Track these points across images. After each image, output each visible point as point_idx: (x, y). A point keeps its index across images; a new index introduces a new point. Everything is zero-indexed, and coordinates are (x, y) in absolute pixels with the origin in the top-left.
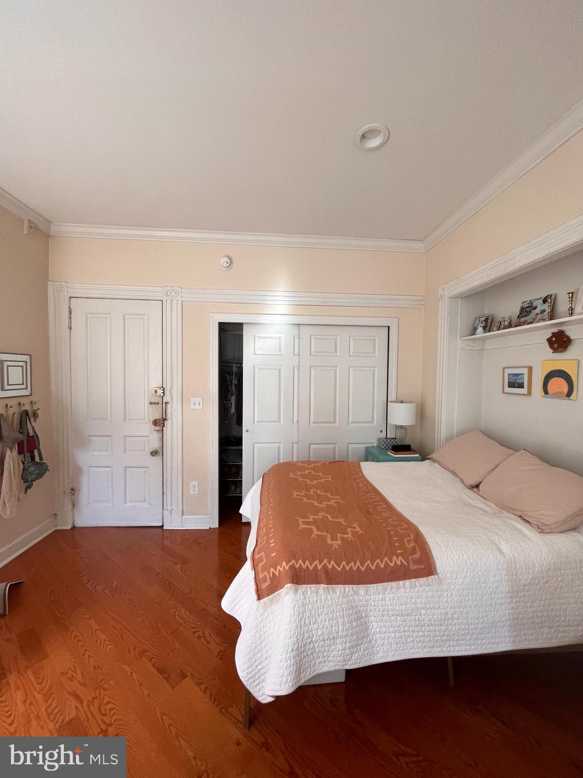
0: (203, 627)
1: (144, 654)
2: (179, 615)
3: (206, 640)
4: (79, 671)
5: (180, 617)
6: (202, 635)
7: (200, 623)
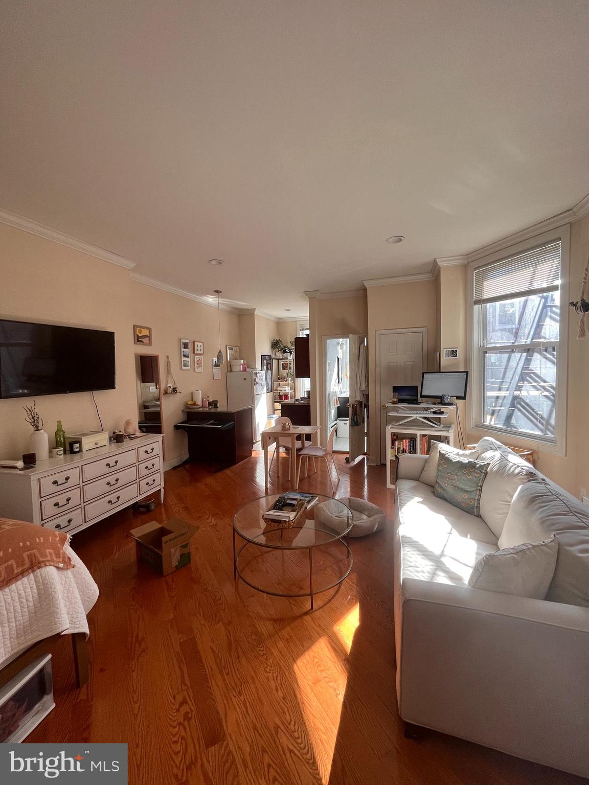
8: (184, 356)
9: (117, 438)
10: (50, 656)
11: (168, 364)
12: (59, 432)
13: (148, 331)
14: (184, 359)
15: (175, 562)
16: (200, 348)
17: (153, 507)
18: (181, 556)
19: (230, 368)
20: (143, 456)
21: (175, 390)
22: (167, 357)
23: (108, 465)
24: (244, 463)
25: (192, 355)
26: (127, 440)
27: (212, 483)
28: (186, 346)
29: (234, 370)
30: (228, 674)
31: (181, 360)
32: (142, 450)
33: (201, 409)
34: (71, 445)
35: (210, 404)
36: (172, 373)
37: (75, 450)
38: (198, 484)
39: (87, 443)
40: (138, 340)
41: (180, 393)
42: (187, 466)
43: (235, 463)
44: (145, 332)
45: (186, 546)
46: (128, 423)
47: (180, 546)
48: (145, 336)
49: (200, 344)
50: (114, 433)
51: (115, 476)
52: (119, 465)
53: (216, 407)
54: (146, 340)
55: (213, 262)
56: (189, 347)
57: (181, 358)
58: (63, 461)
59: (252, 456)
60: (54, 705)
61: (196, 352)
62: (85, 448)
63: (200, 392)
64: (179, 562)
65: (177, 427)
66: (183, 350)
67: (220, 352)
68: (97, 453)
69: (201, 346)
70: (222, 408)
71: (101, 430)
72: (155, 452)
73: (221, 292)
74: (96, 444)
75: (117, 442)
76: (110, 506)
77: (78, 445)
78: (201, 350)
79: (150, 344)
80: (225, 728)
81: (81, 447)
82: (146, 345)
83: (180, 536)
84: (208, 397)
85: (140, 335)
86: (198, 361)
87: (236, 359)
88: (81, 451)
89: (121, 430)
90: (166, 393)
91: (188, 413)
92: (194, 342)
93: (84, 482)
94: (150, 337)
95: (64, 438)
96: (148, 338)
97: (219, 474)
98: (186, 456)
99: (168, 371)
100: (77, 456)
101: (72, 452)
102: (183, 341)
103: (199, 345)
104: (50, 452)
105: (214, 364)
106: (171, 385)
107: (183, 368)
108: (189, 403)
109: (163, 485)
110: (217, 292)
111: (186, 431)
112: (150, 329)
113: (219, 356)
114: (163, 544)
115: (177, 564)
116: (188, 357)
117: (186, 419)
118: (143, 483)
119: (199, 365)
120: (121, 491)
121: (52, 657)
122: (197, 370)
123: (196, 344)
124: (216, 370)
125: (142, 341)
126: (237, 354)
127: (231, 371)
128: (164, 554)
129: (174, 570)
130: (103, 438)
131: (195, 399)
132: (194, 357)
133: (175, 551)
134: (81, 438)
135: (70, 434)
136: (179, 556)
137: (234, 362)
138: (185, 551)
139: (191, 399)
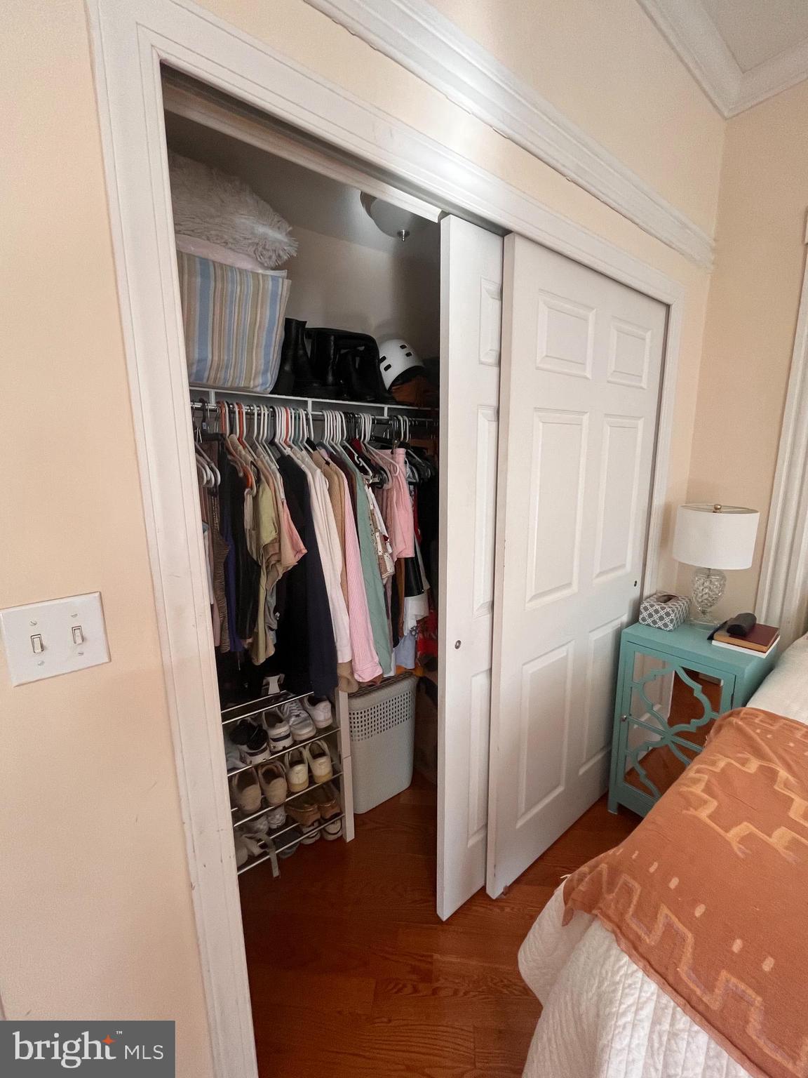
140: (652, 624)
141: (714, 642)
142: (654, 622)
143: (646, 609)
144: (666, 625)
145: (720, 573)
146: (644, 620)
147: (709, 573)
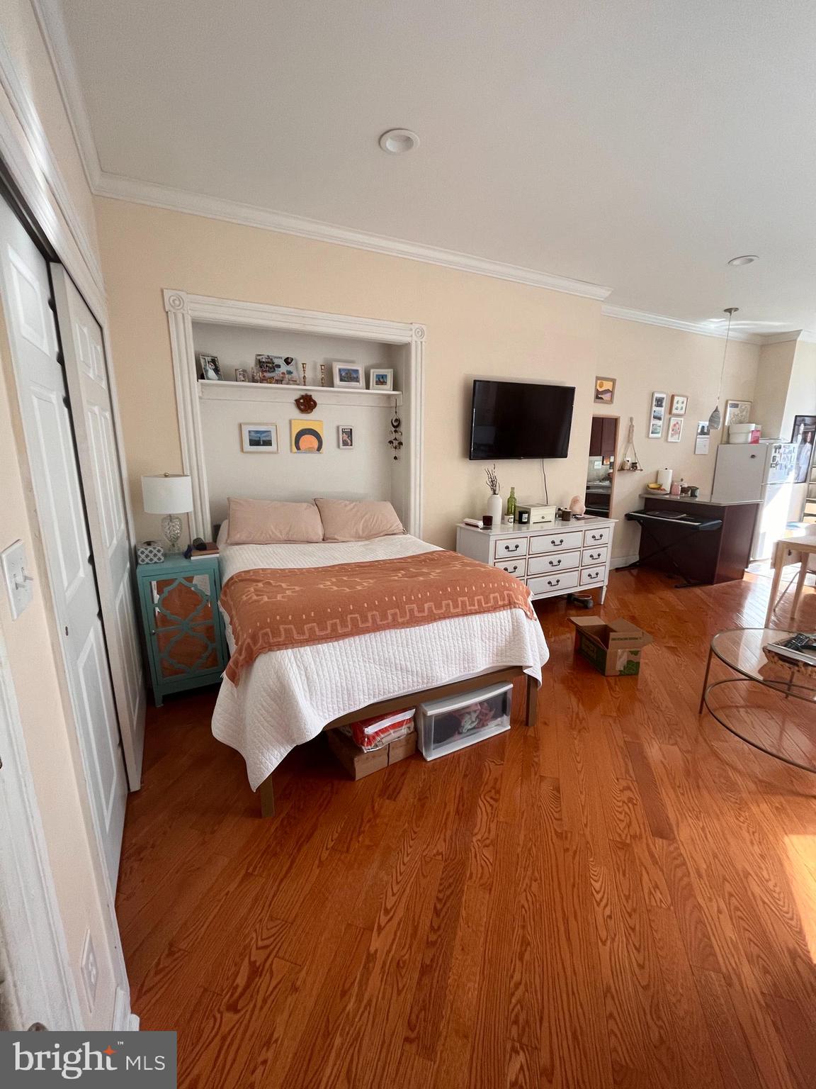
0: (482, 797)
1: (562, 833)
2: (487, 838)
3: (495, 784)
4: (646, 891)
5: (489, 832)
6: (493, 791)
7: (480, 802)
8: (655, 417)
9: (564, 516)
10: (511, 686)
11: (631, 429)
12: (511, 499)
13: (611, 383)
14: (654, 422)
15: (620, 665)
16: (682, 405)
17: (591, 604)
18: (629, 662)
19: (727, 438)
20: (590, 541)
21: (634, 466)
22: (631, 419)
23: (553, 542)
24: (730, 586)
25: (668, 416)
26: (573, 520)
27: (671, 599)
28: (659, 402)
29: (733, 440)
30: (683, 794)
31: (650, 423)
32: (590, 534)
33: (667, 496)
34: (521, 514)
35: (684, 490)
36: (634, 443)
37: (524, 520)
38: (651, 596)
39: (535, 515)
40: (598, 396)
41: (641, 470)
42: (635, 572)
43: (711, 583)
44: (607, 386)
45: (636, 653)
46: (575, 501)
47: (630, 650)
48: (607, 391)
49: (681, 399)
50: (559, 509)
51: (558, 557)
52: (564, 546)
53: (693, 495)
54: (606, 397)
55: (735, 263)
56: (664, 404)
57: (650, 419)
58: (512, 530)
59: (744, 579)
60: (509, 727)
61: (674, 411)
62: (533, 519)
63: (671, 471)
64: (624, 667)
65: (629, 517)
66: (655, 408)
67: (716, 410)
68: (542, 527)
69: (683, 403)
70: (702, 497)
71: (546, 504)
72: (604, 540)
73: (736, 309)
74: (543, 518)
75: (562, 520)
76: (548, 588)
77: (526, 515)
78: (682, 409)
79: (611, 401)
80: (676, 833)
81: (529, 518)
82: (606, 402)
83: (631, 639)
84: (682, 480)
85: (600, 390)
86: (675, 425)
87: (741, 422)
88: (528, 522)
89: (566, 507)
90: (622, 469)
91: (647, 500)
92: (673, 397)
93: (531, 555)
94: (611, 392)
95: (515, 506)
96: (610, 394)
97: (682, 591)
98: (635, 558)
99: (629, 440)
100: (524, 527)
101: (520, 522)
102: (657, 395)
103: (679, 402)
104: (503, 518)
105: (699, 431)
106: (629, 459)
107: (651, 435)
108: (652, 486)
109: (606, 583)
110: (729, 310)
111: (640, 523)
112: (614, 381)
113: (714, 419)
114: (610, 641)
115: (622, 669)
116: (660, 419)
117: (643, 508)
118: (585, 573)
119: (676, 432)
120: (563, 575)
121: (513, 688)
122: (670, 439)
123: (676, 399)
124: (702, 440)
125: (602, 398)
126: (744, 413)
127: (728, 443)
128: (610, 651)
129: (618, 674)
130: (550, 513)
131: (660, 481)
132: (670, 419)
133: (622, 655)
134: (530, 509)
135: (520, 503)
136: (626, 661)
137: (735, 429)
138: (633, 658)
139: (654, 480)
140: (149, 562)
141: (192, 558)
142: (151, 560)
143: (143, 553)
144: (159, 559)
145: (177, 517)
146: (143, 561)
147: (171, 518)
